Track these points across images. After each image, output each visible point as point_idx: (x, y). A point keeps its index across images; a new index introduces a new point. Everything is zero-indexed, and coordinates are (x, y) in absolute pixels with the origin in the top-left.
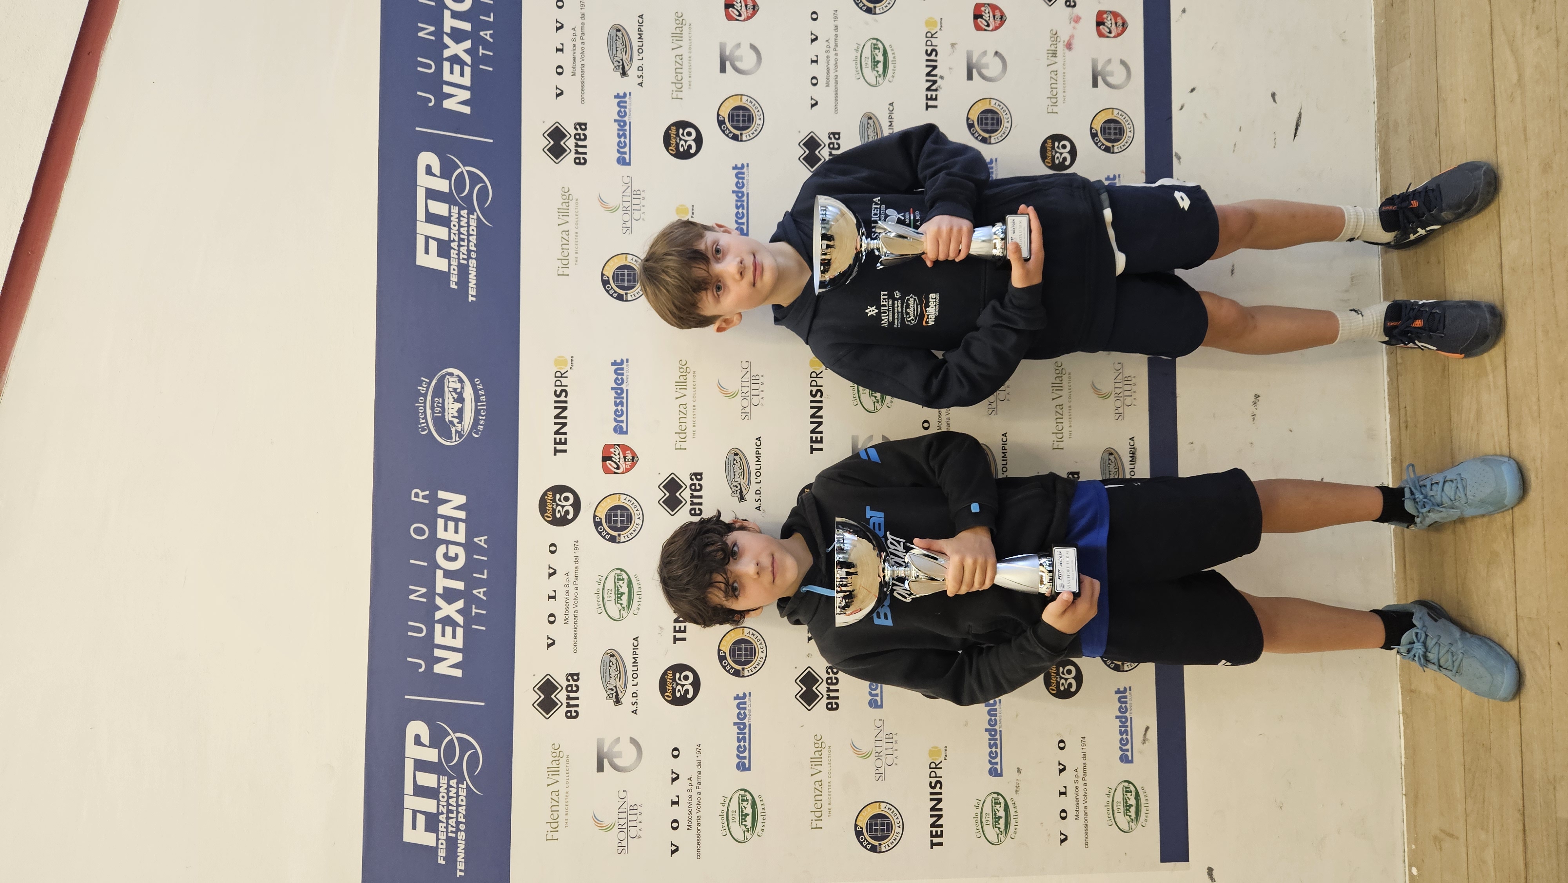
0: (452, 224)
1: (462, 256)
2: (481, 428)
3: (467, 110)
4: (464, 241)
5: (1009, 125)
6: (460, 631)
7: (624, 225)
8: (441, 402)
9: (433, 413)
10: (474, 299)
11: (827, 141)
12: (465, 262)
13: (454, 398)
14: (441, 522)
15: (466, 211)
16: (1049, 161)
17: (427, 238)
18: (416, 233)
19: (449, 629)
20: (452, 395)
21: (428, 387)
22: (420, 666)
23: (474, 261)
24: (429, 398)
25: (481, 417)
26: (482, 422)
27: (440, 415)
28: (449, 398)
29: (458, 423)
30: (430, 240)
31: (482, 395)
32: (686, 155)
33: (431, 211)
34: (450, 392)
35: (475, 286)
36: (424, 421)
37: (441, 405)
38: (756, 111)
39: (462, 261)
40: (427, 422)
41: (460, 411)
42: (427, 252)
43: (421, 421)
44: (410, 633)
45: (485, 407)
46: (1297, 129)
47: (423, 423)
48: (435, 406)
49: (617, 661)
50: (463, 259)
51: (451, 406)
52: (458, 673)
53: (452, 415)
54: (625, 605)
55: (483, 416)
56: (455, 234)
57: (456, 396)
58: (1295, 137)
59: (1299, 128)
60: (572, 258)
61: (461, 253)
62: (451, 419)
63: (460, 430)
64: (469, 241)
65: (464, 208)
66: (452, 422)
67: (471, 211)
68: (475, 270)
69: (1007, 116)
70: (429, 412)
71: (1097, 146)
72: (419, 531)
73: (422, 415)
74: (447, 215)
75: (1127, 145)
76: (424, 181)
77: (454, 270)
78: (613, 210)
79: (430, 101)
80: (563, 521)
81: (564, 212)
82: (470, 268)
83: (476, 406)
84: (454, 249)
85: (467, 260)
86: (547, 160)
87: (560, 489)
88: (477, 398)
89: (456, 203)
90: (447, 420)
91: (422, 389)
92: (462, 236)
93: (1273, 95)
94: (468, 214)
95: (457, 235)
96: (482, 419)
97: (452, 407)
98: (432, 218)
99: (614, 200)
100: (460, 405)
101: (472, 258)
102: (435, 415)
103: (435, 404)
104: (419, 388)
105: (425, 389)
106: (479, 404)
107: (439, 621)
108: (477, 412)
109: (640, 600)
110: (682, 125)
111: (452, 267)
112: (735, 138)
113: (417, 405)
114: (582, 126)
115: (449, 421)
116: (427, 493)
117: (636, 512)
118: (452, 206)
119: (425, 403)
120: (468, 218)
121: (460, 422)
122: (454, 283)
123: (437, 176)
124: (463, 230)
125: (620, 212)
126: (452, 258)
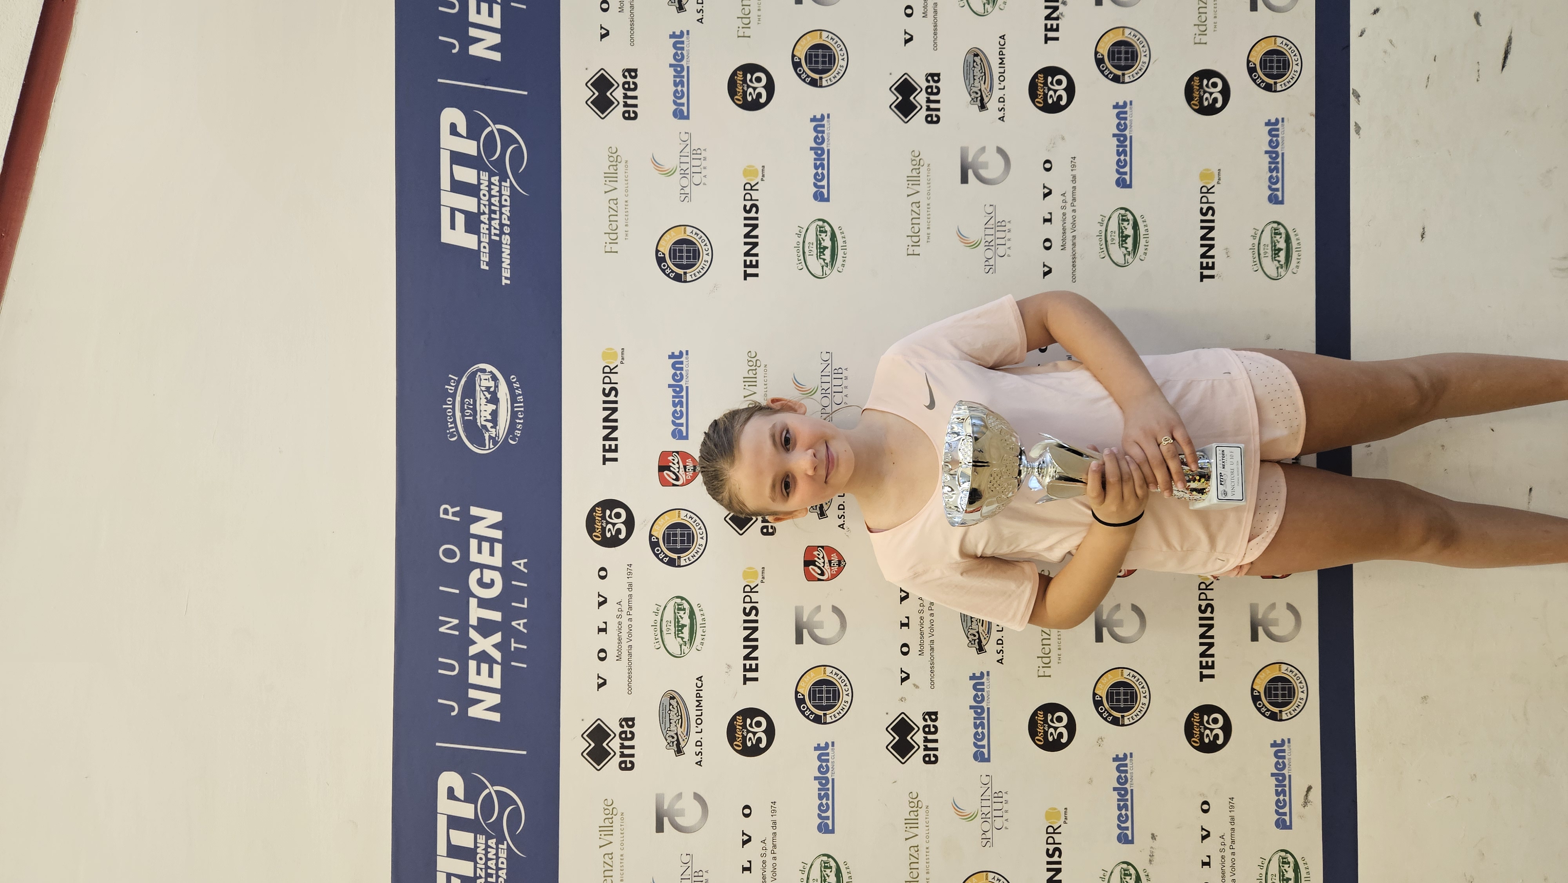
0: (482, 193)
1: (493, 231)
2: (518, 433)
3: (496, 56)
4: (496, 214)
5: (1146, 60)
6: (497, 669)
7: (682, 192)
8: (472, 403)
9: (463, 416)
10: (508, 282)
11: (924, 85)
12: (497, 238)
13: (486, 398)
14: (474, 543)
15: (497, 178)
16: (1196, 103)
17: (453, 211)
18: (440, 205)
19: (485, 667)
20: (485, 395)
21: (456, 386)
22: (453, 709)
23: (508, 237)
24: (458, 398)
25: (518, 421)
26: (519, 426)
27: (471, 418)
28: (481, 398)
29: (492, 427)
30: (457, 212)
31: (520, 395)
32: (754, 105)
33: (457, 178)
34: (483, 391)
35: (509, 267)
36: (453, 425)
37: (471, 407)
38: (838, 49)
39: (493, 237)
40: (456, 427)
41: (495, 414)
42: (453, 227)
43: (450, 426)
44: (440, 671)
45: (522, 409)
46: (1506, 58)
47: (452, 428)
48: (466, 408)
49: (678, 704)
50: (495, 235)
51: (483, 408)
52: (496, 717)
53: (485, 419)
54: (686, 638)
55: (520, 419)
56: (485, 205)
57: (489, 396)
58: (1503, 67)
59: (1509, 56)
60: (621, 232)
61: (492, 228)
62: (484, 423)
63: (494, 436)
64: (501, 214)
65: (495, 175)
66: (485, 427)
67: (503, 178)
68: (508, 247)
69: (1144, 49)
70: (458, 415)
71: (1256, 83)
72: (450, 554)
73: (451, 418)
75: (1292, 82)
76: (449, 143)
77: (485, 247)
78: (669, 173)
79: (454, 46)
80: (613, 542)
82: (503, 246)
83: (513, 407)
84: (485, 223)
85: (500, 236)
86: (590, 115)
87: (610, 504)
88: (513, 399)
89: (485, 168)
90: (479, 424)
91: (450, 389)
92: (493, 208)
93: (1477, 16)
94: (500, 182)
95: (487, 207)
96: (519, 423)
97: (485, 410)
98: (458, 187)
99: (670, 161)
100: (494, 407)
101: (505, 234)
102: (466, 418)
103: (466, 405)
104: (446, 387)
105: (453, 388)
106: (515, 405)
107: (474, 657)
108: (514, 415)
109: (703, 634)
110: (750, 68)
111: (482, 245)
112: (814, 83)
113: (444, 406)
114: (631, 72)
115: (482, 425)
116: (458, 509)
117: (698, 531)
118: (481, 172)
119: (454, 404)
120: (500, 186)
121: (494, 427)
122: (485, 263)
123: (462, 136)
124: (495, 200)
125: (677, 175)
126: (482, 234)
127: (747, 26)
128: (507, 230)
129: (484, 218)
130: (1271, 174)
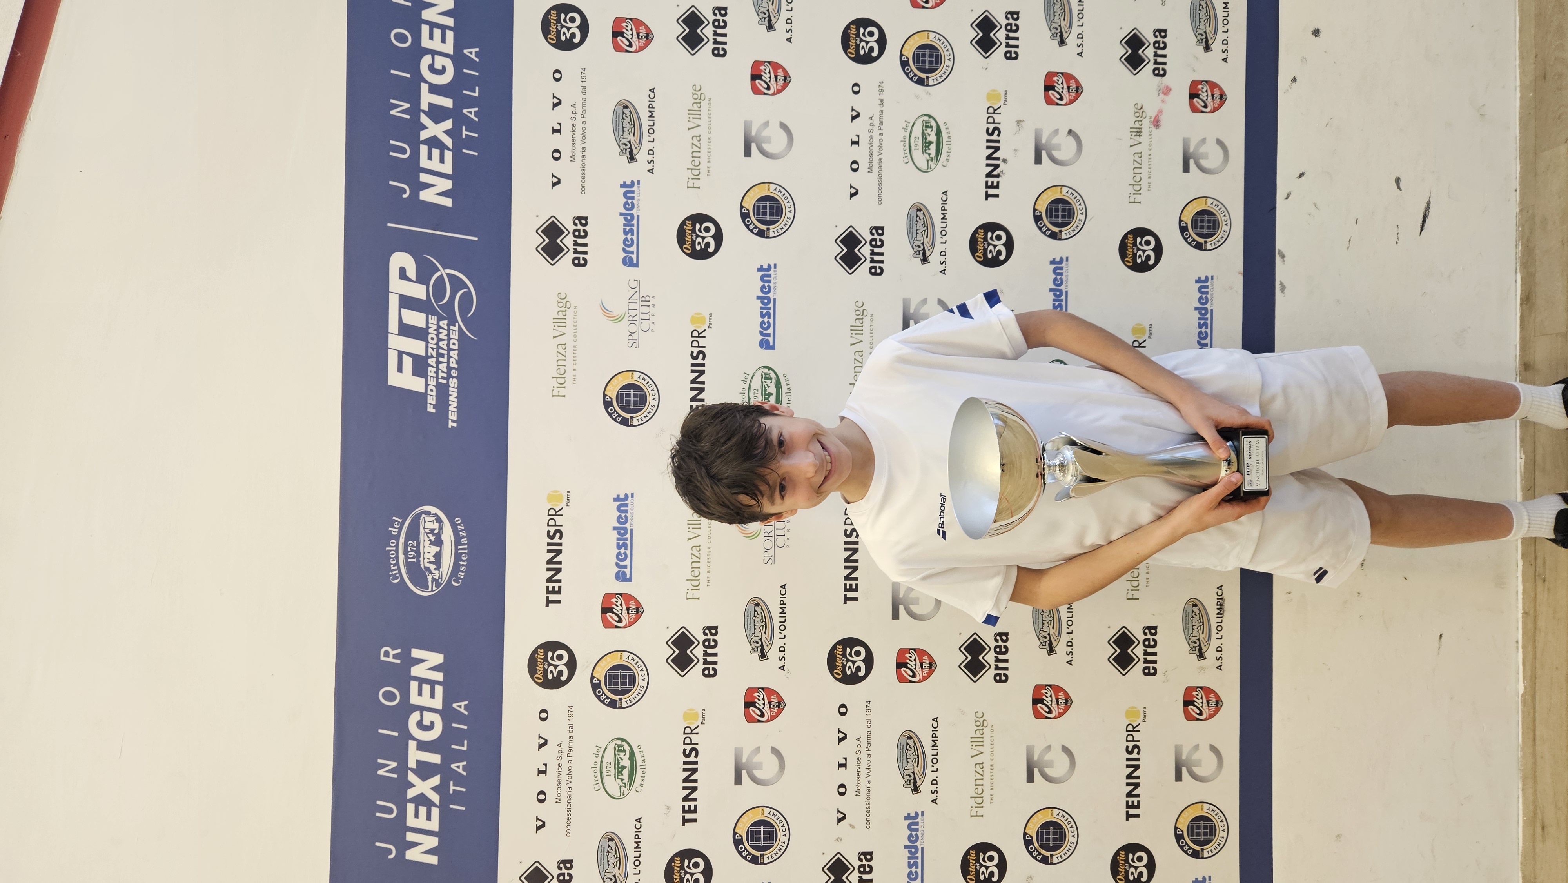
0: (430, 336)
1: (441, 374)
2: (461, 575)
3: (447, 202)
4: (444, 357)
6: (435, 812)
7: (630, 338)
8: (415, 545)
9: (406, 558)
10: (455, 425)
11: (869, 237)
12: (445, 382)
13: (430, 540)
14: (414, 685)
15: (446, 322)
16: (1130, 260)
17: (401, 354)
18: (388, 348)
19: (423, 810)
20: (428, 537)
21: (400, 528)
22: (390, 852)
23: (455, 380)
24: (402, 540)
25: (461, 563)
26: (462, 569)
27: (414, 560)
28: (425, 540)
29: (435, 569)
30: (404, 356)
31: (464, 537)
32: (702, 254)
33: (405, 321)
34: (427, 533)
35: (455, 410)
36: (396, 567)
37: (415, 549)
38: (786, 202)
39: (441, 381)
40: (399, 569)
41: (438, 556)
42: (400, 370)
43: (393, 568)
44: (378, 814)
45: (466, 551)
46: (1424, 221)
47: (394, 570)
48: (409, 550)
49: (617, 845)
50: (443, 378)
51: (427, 550)
52: (433, 860)
53: (429, 560)
54: (626, 780)
55: (464, 561)
56: (433, 349)
57: (433, 538)
58: (1422, 230)
59: (1427, 220)
60: (569, 376)
61: (440, 371)
62: (427, 565)
63: (437, 578)
64: (449, 357)
65: (443, 319)
66: (428, 569)
67: (452, 321)
68: (456, 390)
69: (1081, 207)
70: (401, 556)
71: (1187, 242)
72: (390, 696)
73: (394, 560)
74: (424, 326)
75: (1222, 241)
76: (397, 287)
77: (432, 390)
78: (618, 319)
79: (404, 191)
80: (555, 683)
81: (560, 322)
82: (451, 389)
83: (457, 549)
84: (433, 367)
85: (447, 379)
86: (541, 261)
87: (552, 646)
88: (457, 541)
89: (434, 312)
90: (422, 566)
91: (394, 531)
92: (441, 351)
93: (1398, 181)
94: (448, 325)
95: (435, 350)
96: (463, 565)
97: (428, 552)
98: (406, 330)
99: (619, 306)
100: (437, 549)
101: (453, 377)
102: (409, 560)
103: (409, 548)
104: (390, 529)
105: (397, 530)
106: (459, 547)
107: (412, 800)
108: (458, 557)
109: (643, 775)
110: (699, 218)
111: (430, 388)
112: (761, 234)
113: (387, 549)
114: (582, 220)
115: (425, 567)
116: (399, 651)
117: (640, 673)
118: (430, 316)
119: (397, 546)
120: (449, 330)
121: (438, 569)
122: (432, 406)
123: (412, 281)
124: (443, 344)
125: (626, 322)
126: (429, 377)
127: (697, 177)
128: (454, 373)
129: (433, 362)
130: (1200, 330)
